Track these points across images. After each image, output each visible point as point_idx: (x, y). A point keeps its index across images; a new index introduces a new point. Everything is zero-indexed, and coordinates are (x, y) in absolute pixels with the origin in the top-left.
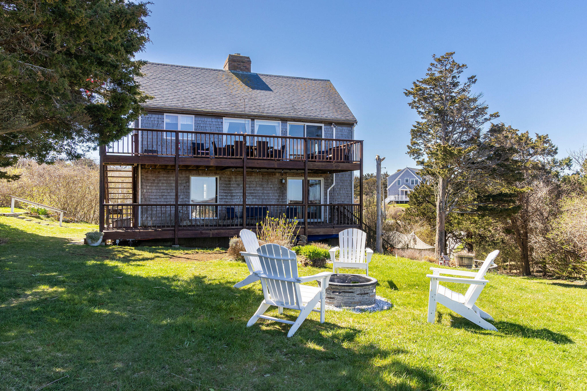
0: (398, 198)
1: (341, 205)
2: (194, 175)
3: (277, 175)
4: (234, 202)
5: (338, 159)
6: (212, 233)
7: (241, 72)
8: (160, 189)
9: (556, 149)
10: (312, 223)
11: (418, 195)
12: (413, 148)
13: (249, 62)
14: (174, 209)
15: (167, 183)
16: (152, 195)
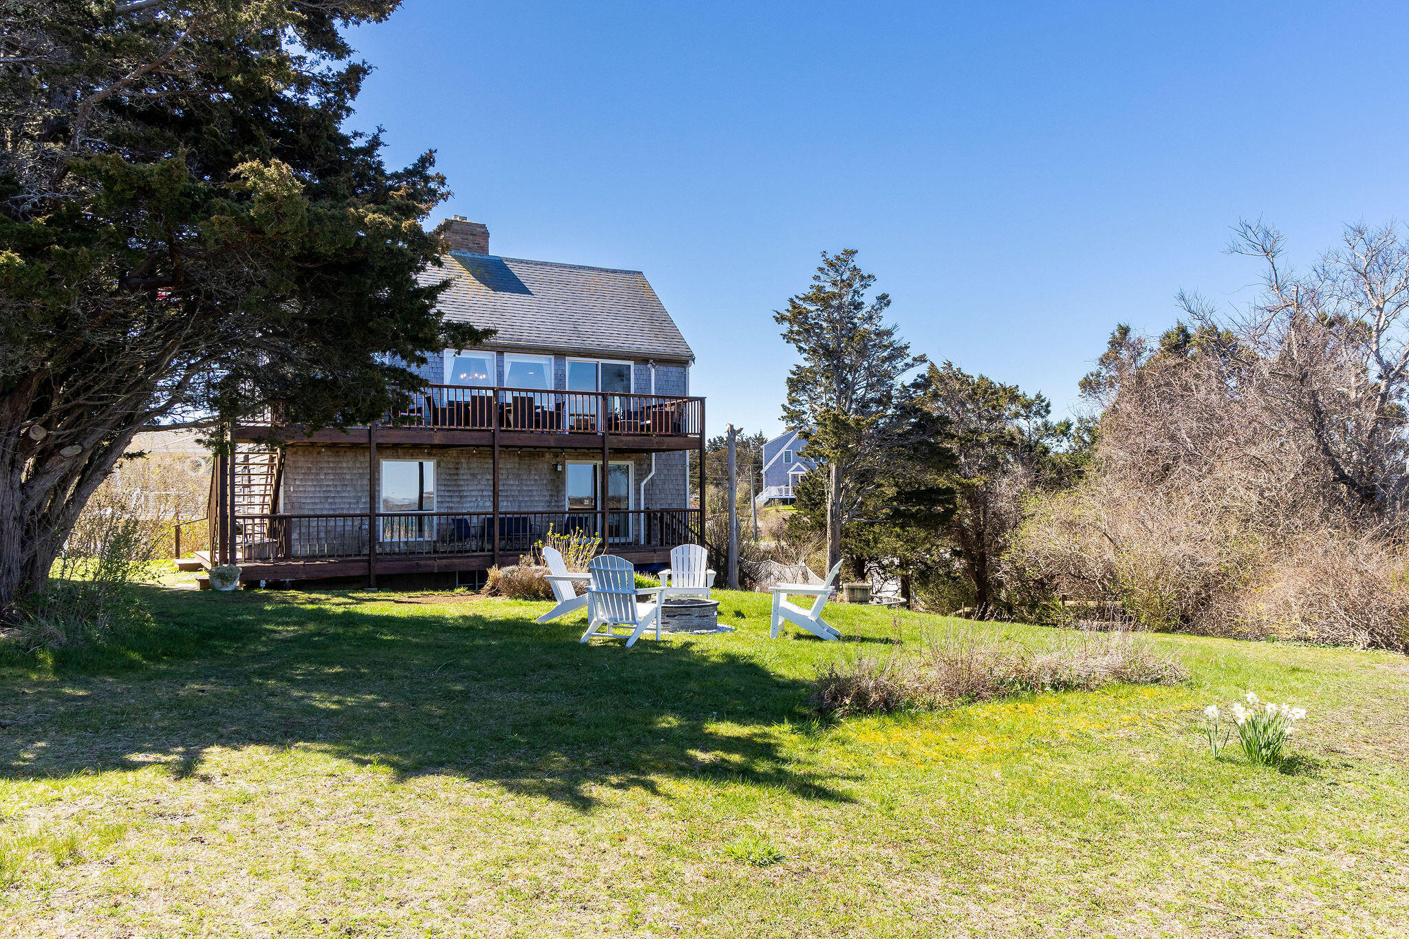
0: (787, 491)
1: (668, 511)
2: (387, 458)
3: (547, 456)
4: (465, 508)
5: (661, 430)
6: (436, 565)
7: (469, 255)
8: (321, 486)
9: (1048, 405)
10: (617, 545)
11: (811, 489)
12: (792, 408)
13: (486, 235)
14: (367, 523)
15: (334, 474)
16: (306, 498)
